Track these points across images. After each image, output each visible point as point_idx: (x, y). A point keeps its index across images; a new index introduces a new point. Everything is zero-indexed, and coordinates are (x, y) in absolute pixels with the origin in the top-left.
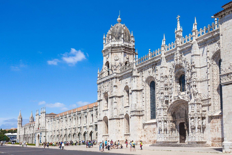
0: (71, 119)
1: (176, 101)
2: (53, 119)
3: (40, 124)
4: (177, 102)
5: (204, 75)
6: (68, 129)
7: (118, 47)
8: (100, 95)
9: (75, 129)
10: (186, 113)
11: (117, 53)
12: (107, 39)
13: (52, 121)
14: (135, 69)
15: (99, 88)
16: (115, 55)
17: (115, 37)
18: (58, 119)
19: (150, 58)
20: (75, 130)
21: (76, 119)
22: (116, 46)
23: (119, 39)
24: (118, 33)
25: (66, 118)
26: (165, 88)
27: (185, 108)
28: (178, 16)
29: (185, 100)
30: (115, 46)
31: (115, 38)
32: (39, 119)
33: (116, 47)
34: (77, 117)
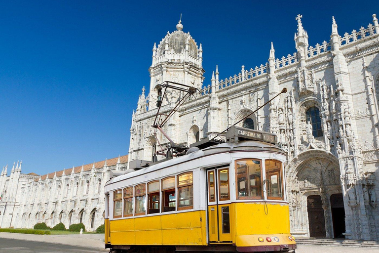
0: (70, 184)
1: (304, 154)
2: (32, 183)
3: (6, 191)
4: (306, 155)
5: (363, 108)
6: (60, 202)
7: (179, 63)
8: (140, 140)
9: (75, 202)
10: (322, 177)
11: (177, 73)
12: (160, 51)
13: (31, 187)
14: (214, 96)
15: (139, 129)
16: (172, 75)
17: (174, 48)
18: (43, 184)
19: (244, 80)
20: (75, 206)
21: (80, 185)
22: (176, 61)
23: (180, 52)
24: (179, 43)
25: (59, 182)
26: (281, 130)
27: (320, 168)
28: (299, 15)
29: (325, 152)
30: (173, 61)
31: (175, 50)
32: (7, 182)
33: (174, 63)
34: (81, 182)
